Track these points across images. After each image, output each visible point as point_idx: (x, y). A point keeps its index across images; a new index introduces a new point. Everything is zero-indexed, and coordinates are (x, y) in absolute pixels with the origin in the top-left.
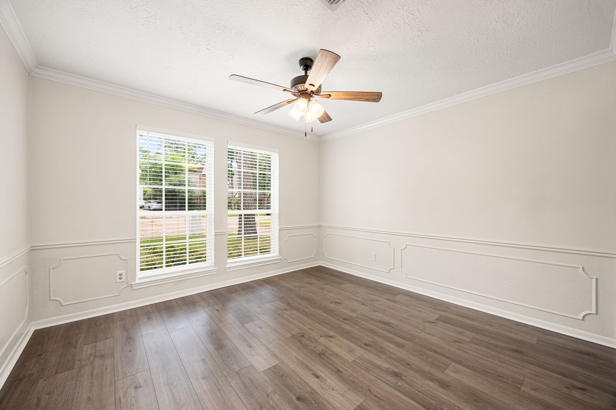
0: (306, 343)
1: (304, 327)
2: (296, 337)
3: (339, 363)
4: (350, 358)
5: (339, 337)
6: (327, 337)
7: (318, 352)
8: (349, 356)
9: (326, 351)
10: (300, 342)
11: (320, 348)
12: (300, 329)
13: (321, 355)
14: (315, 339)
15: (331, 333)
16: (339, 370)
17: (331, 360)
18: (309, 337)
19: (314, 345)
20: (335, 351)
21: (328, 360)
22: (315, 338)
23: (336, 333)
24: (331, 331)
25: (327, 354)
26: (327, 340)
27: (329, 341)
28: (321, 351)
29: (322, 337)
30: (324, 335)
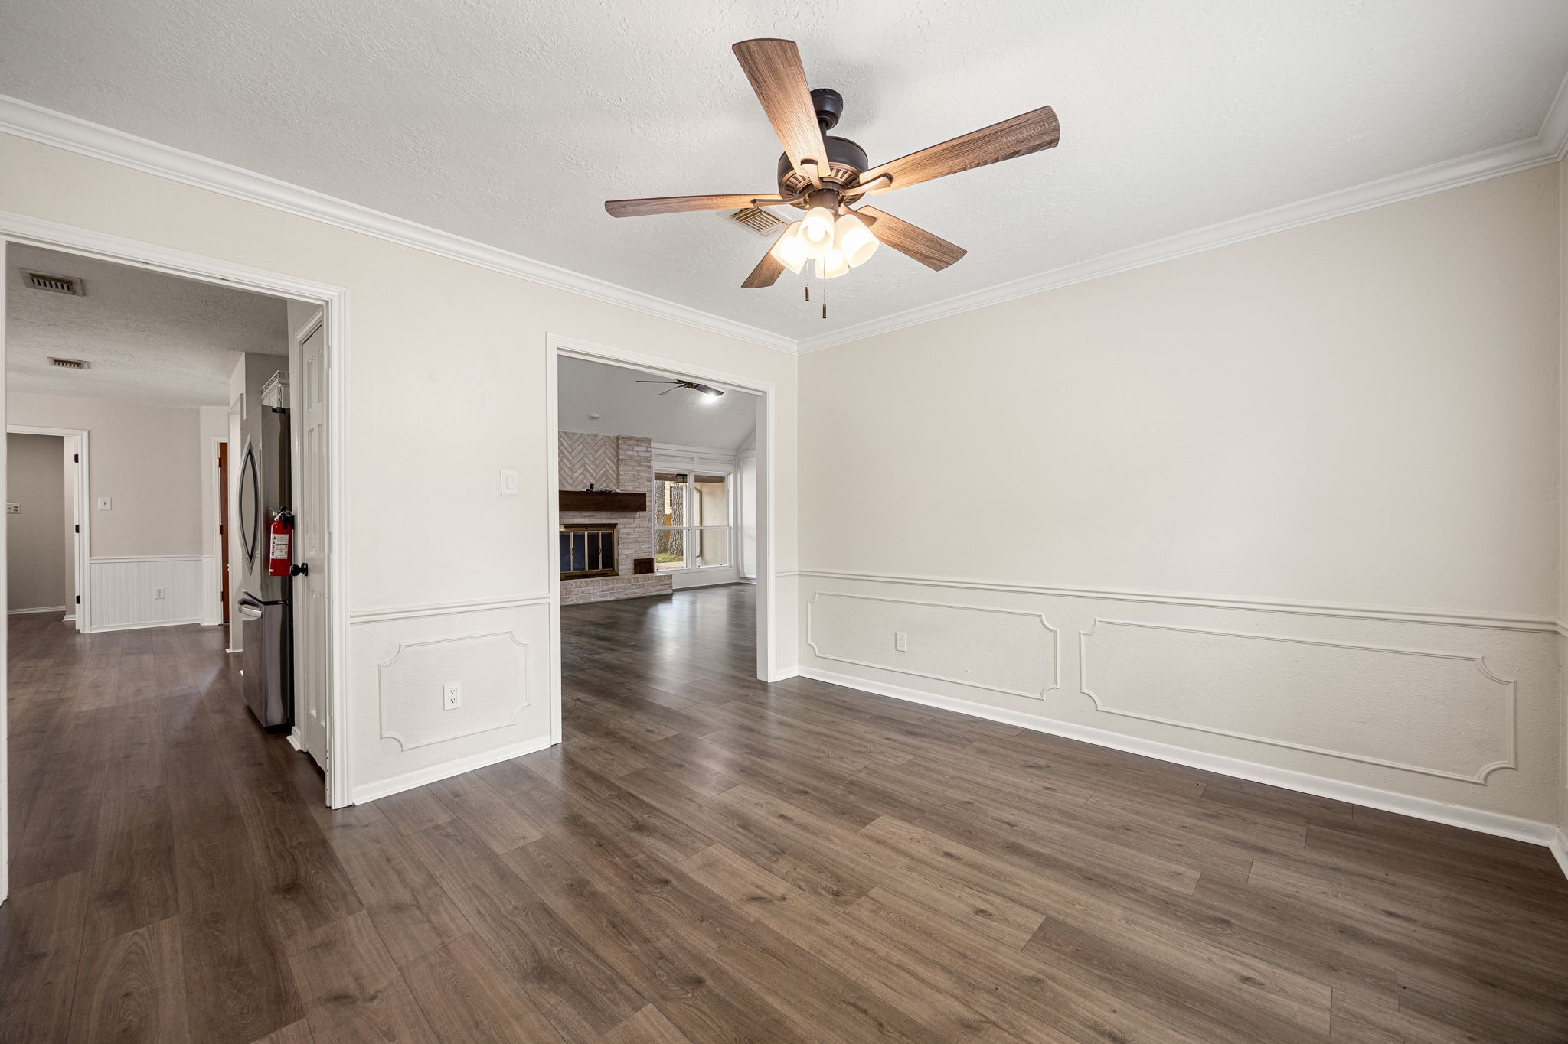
0: (822, 876)
1: (844, 928)
2: (853, 891)
3: (742, 838)
4: (717, 851)
5: (732, 899)
6: (767, 896)
7: (787, 857)
8: (718, 853)
9: (768, 860)
10: (838, 878)
11: (784, 865)
12: (855, 919)
13: (780, 852)
14: (800, 887)
15: (753, 911)
16: (744, 827)
17: (758, 843)
18: (816, 893)
19: (799, 873)
20: (748, 862)
21: (764, 843)
22: (800, 891)
23: (739, 911)
24: (752, 920)
25: (767, 854)
26: (767, 888)
27: (762, 886)
28: (781, 860)
29: (780, 895)
30: (777, 902)
